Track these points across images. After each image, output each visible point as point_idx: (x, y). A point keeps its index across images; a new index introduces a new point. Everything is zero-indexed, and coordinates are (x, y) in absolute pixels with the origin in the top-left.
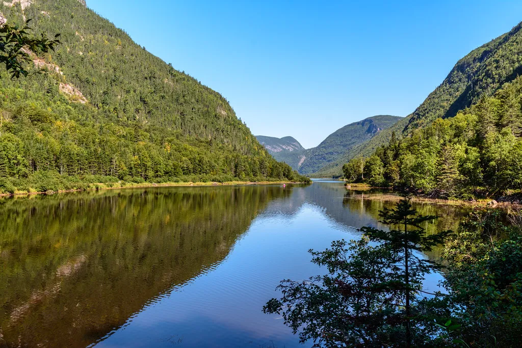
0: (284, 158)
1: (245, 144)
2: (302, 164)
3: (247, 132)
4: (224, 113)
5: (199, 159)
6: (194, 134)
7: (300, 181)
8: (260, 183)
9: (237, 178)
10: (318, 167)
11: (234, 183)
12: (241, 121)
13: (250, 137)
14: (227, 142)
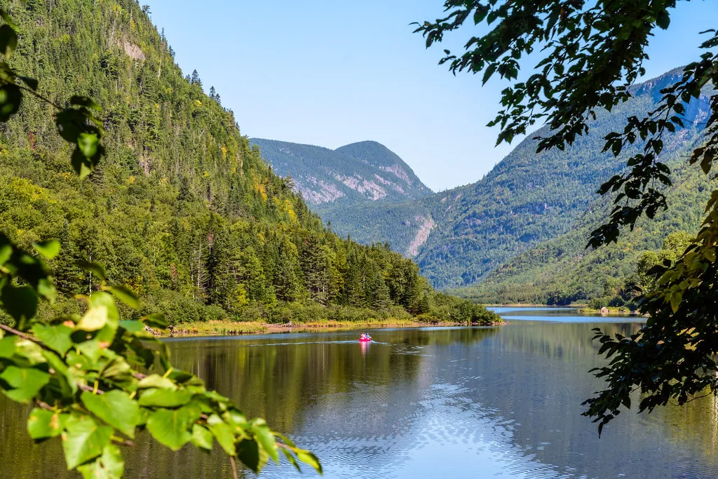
0: (350, 227)
1: (220, 174)
2: (422, 250)
3: (223, 125)
4: (133, 52)
5: (76, 234)
6: (22, 138)
7: (453, 318)
8: (303, 326)
9: (217, 308)
10: (485, 261)
11: (214, 328)
12: (199, 83)
13: (235, 148)
14: (151, 168)
